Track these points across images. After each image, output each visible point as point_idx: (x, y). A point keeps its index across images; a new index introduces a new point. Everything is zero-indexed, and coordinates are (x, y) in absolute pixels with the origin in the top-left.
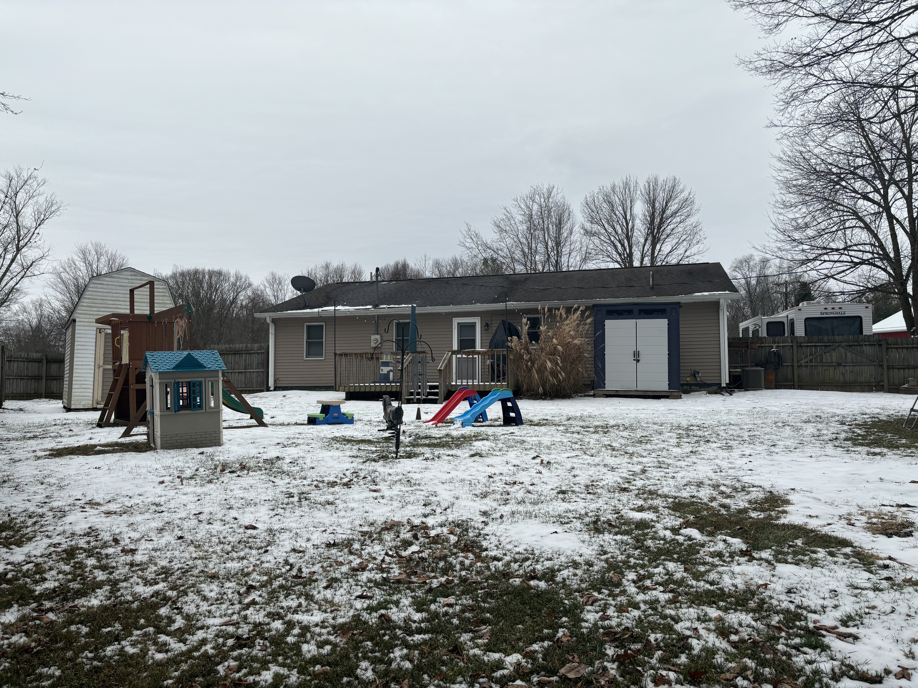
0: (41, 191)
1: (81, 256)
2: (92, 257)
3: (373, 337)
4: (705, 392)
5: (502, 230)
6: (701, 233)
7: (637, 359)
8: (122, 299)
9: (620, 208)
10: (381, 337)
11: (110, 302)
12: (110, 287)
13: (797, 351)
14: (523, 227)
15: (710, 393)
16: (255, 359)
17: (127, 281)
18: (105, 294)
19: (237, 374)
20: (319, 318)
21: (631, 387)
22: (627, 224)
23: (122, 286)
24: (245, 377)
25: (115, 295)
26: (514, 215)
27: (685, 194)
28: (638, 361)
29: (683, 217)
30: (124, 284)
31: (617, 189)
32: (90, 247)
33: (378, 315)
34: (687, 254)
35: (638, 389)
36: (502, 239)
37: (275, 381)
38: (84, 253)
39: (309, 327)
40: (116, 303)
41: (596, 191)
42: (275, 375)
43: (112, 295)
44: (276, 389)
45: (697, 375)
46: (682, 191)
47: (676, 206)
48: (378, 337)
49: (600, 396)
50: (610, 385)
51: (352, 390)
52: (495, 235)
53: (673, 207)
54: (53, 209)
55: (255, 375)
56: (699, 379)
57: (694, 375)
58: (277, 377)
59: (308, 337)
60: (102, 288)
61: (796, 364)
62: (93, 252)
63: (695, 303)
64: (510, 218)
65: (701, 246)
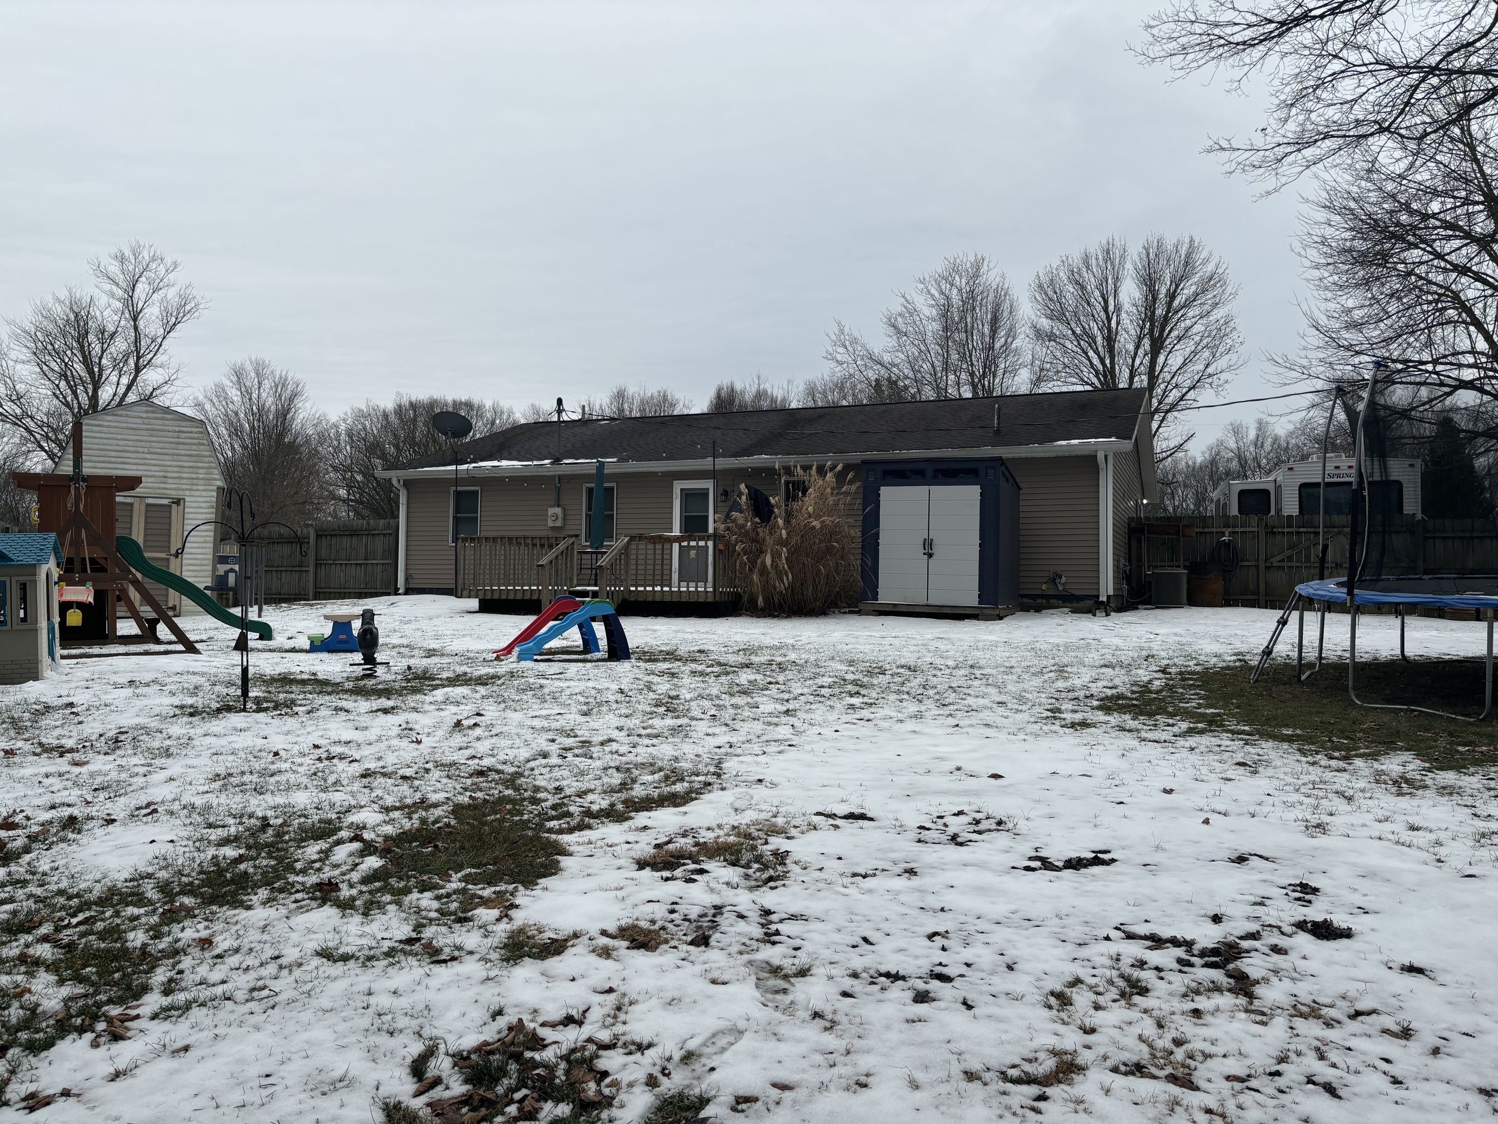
0: (172, 280)
1: (234, 379)
2: (251, 380)
3: (551, 511)
4: (1067, 610)
5: (899, 332)
6: (1234, 335)
7: (929, 552)
8: (133, 449)
9: (1097, 293)
10: (564, 510)
11: (113, 454)
12: (113, 430)
13: (1266, 542)
14: (933, 327)
15: (1074, 611)
16: (380, 544)
17: (140, 421)
18: (105, 441)
19: (354, 567)
20: (471, 479)
21: (918, 598)
22: (1109, 319)
23: (132, 429)
24: (366, 572)
25: (120, 443)
26: (919, 306)
27: (1210, 268)
28: (930, 556)
29: (1207, 307)
30: (135, 426)
31: (1093, 262)
32: (249, 367)
33: (560, 476)
34: (1210, 370)
35: (930, 602)
36: (901, 347)
37: (407, 579)
38: (239, 375)
39: (458, 494)
40: (122, 454)
41: (1056, 263)
42: (406, 570)
43: (115, 442)
44: (408, 592)
45: (1058, 581)
46: (1206, 261)
47: (1193, 288)
48: (558, 510)
49: (868, 613)
50: (886, 596)
51: (488, 597)
52: (890, 340)
53: (1188, 290)
54: (188, 308)
55: (380, 568)
56: (1061, 588)
57: (1054, 579)
58: (409, 572)
59: (457, 510)
60: (100, 432)
61: (1262, 564)
62: (253, 375)
63: (1057, 458)
64: (912, 312)
65: (1233, 356)
